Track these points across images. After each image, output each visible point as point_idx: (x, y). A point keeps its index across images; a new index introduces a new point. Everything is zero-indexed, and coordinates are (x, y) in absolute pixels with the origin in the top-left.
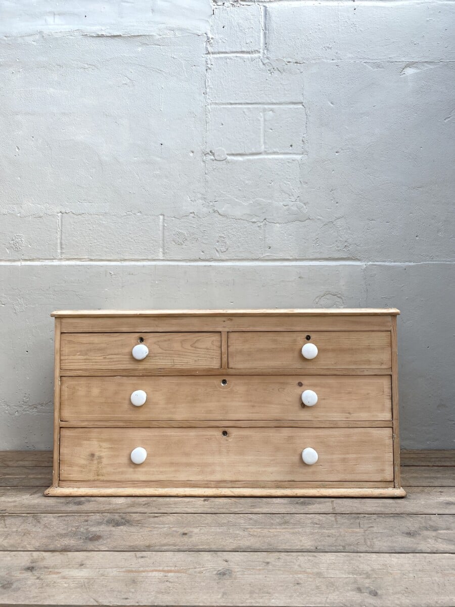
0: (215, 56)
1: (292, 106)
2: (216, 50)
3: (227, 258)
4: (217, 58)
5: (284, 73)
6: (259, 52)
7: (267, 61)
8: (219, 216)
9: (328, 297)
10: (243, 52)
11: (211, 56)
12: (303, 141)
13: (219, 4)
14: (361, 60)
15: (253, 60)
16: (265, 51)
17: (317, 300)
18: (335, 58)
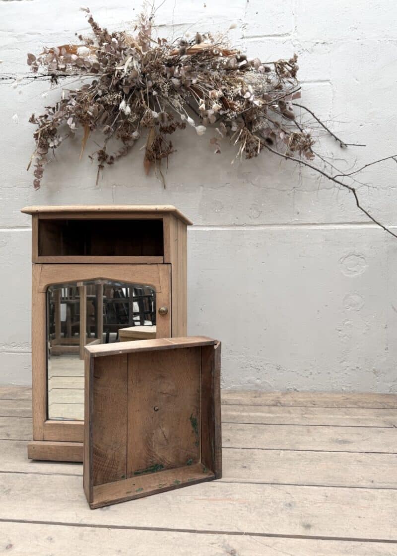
0: (250, 40)
1: (319, 84)
2: (251, 35)
3: (259, 223)
4: (251, 42)
5: (313, 54)
6: (290, 35)
7: (298, 42)
8: (252, 186)
9: (352, 257)
10: (275, 35)
11: (246, 40)
12: (330, 116)
14: (385, 39)
15: (284, 42)
17: (342, 260)
18: (359, 38)
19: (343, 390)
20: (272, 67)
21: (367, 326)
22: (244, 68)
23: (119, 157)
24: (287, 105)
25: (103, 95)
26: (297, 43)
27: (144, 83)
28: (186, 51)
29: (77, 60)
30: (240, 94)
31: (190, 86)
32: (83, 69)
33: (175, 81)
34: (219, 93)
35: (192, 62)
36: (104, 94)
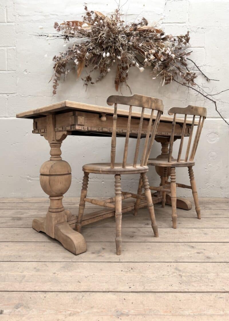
0: (166, 24)
1: (199, 49)
2: (166, 22)
4: (167, 26)
5: (196, 33)
7: (189, 27)
9: (212, 134)
10: (178, 23)
11: (164, 25)
15: (183, 27)
17: (208, 135)
18: (219, 26)
19: (206, 196)
20: (177, 39)
21: (218, 166)
22: (164, 39)
23: (97, 81)
24: (184, 59)
28: (137, 29)
29: (81, 30)
30: (164, 52)
32: (83, 34)
34: (153, 51)
35: (140, 35)
36: (93, 48)
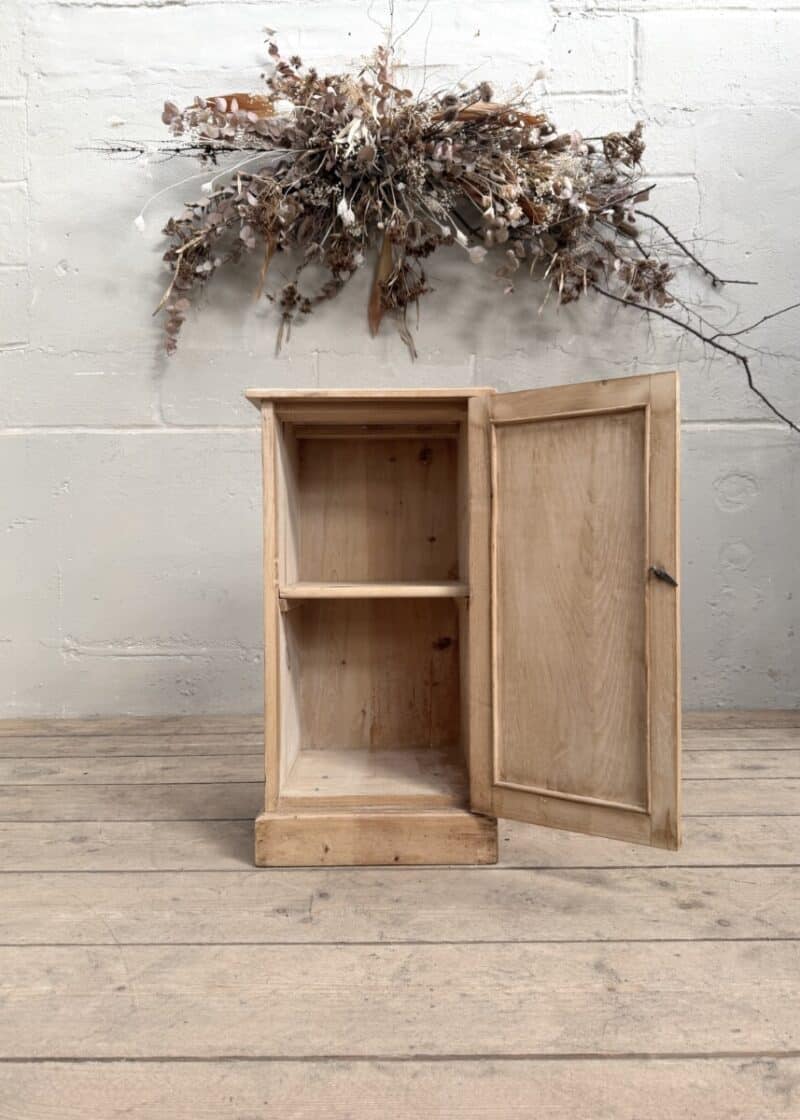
0: (557, 98)
1: (677, 180)
2: (558, 90)
4: (559, 102)
5: (665, 127)
6: (626, 92)
7: (640, 107)
8: (564, 355)
9: (734, 479)
10: (600, 92)
11: (550, 99)
12: (694, 235)
13: (562, 13)
14: (786, 106)
15: (615, 105)
16: (636, 91)
17: (716, 484)
18: (745, 102)
19: (718, 706)
20: (599, 146)
21: (759, 596)
22: (555, 148)
23: (320, 299)
24: (627, 213)
25: (302, 188)
26: (637, 107)
27: (380, 167)
28: (457, 115)
29: (259, 122)
30: (553, 193)
31: (462, 177)
32: (268, 139)
33: (437, 167)
34: (515, 190)
35: (466, 133)
36: (304, 184)
